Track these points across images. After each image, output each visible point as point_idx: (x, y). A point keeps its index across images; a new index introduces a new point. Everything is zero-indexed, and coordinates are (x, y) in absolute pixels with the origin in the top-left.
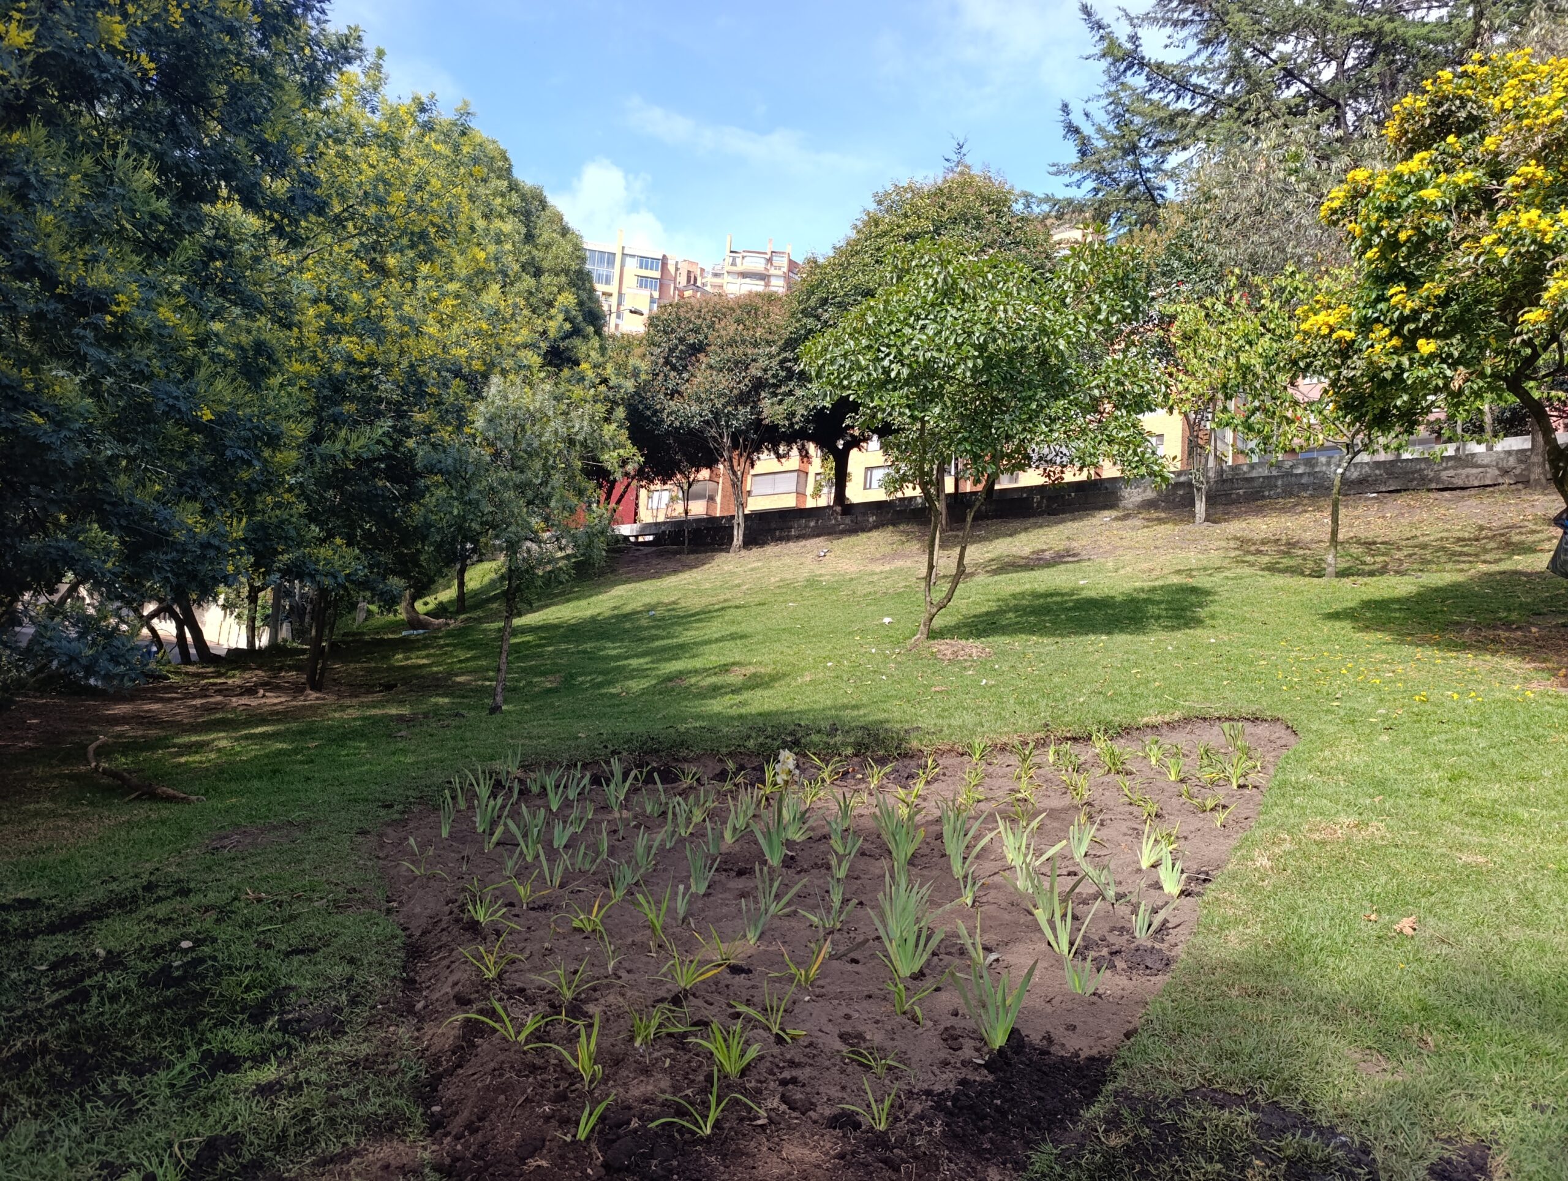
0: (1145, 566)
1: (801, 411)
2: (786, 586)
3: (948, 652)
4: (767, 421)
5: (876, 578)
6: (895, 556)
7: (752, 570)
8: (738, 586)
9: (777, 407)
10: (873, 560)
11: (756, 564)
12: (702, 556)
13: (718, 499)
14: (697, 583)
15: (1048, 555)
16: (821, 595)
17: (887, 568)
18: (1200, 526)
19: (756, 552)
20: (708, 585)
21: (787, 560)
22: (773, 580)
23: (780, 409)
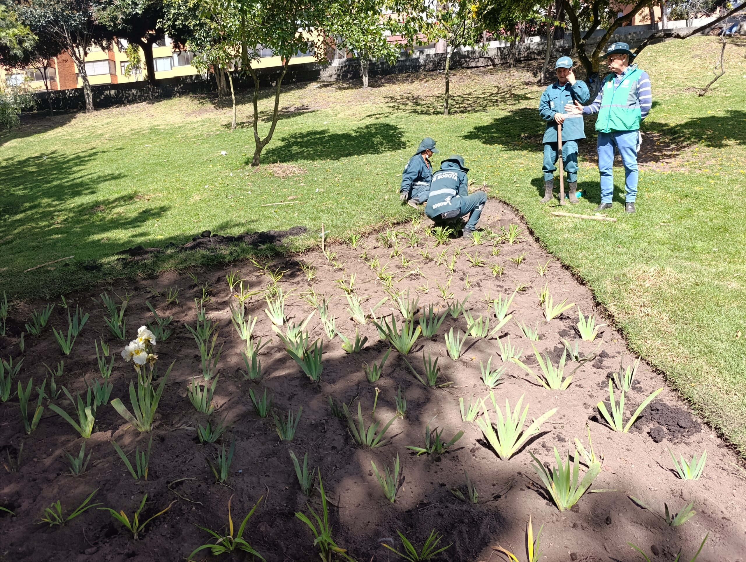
0: (350, 112)
1: (120, 16)
2: (137, 134)
3: (280, 172)
4: (97, 22)
5: (195, 125)
6: (200, 112)
7: (107, 124)
8: (102, 135)
9: (102, 13)
10: (188, 114)
11: (108, 120)
12: (66, 116)
13: (57, 79)
14: (70, 134)
15: (292, 109)
16: (164, 138)
17: (199, 119)
18: (366, 89)
19: (103, 112)
20: (78, 136)
21: (129, 116)
22: (125, 130)
23: (105, 14)
